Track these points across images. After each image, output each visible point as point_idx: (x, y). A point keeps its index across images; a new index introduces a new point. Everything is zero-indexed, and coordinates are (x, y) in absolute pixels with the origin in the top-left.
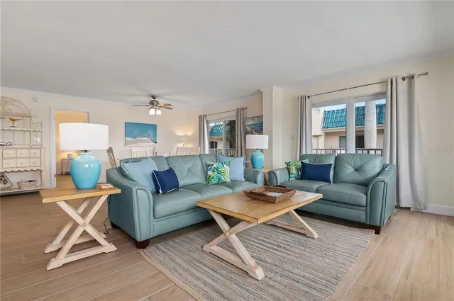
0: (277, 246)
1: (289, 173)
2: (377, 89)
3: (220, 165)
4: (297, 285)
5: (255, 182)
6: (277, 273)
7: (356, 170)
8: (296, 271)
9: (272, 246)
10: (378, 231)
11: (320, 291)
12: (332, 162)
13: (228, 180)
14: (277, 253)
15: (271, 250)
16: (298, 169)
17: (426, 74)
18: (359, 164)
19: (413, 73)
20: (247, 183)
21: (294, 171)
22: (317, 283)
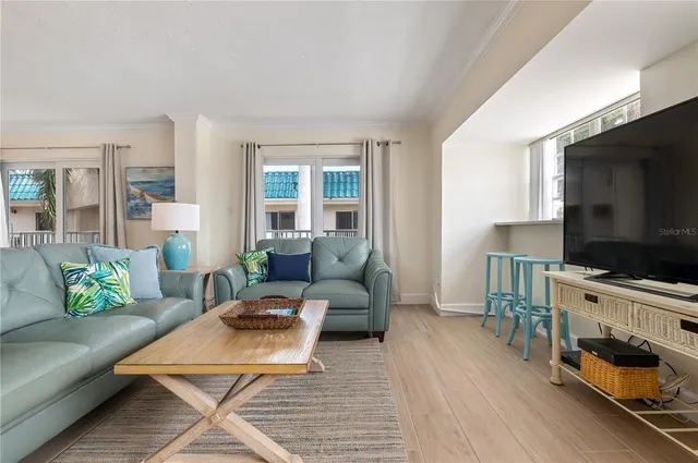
0: (280, 404)
1: (247, 272)
2: (349, 151)
3: (105, 268)
4: (359, 455)
5: (189, 296)
6: (318, 452)
7: (340, 260)
8: (341, 434)
9: (272, 408)
10: (380, 336)
11: (390, 448)
12: (308, 250)
13: (130, 301)
14: (289, 416)
15: (277, 416)
16: (262, 265)
17: (399, 143)
18: (343, 250)
19: (387, 139)
20: (169, 300)
21: (254, 268)
22: (377, 439)
